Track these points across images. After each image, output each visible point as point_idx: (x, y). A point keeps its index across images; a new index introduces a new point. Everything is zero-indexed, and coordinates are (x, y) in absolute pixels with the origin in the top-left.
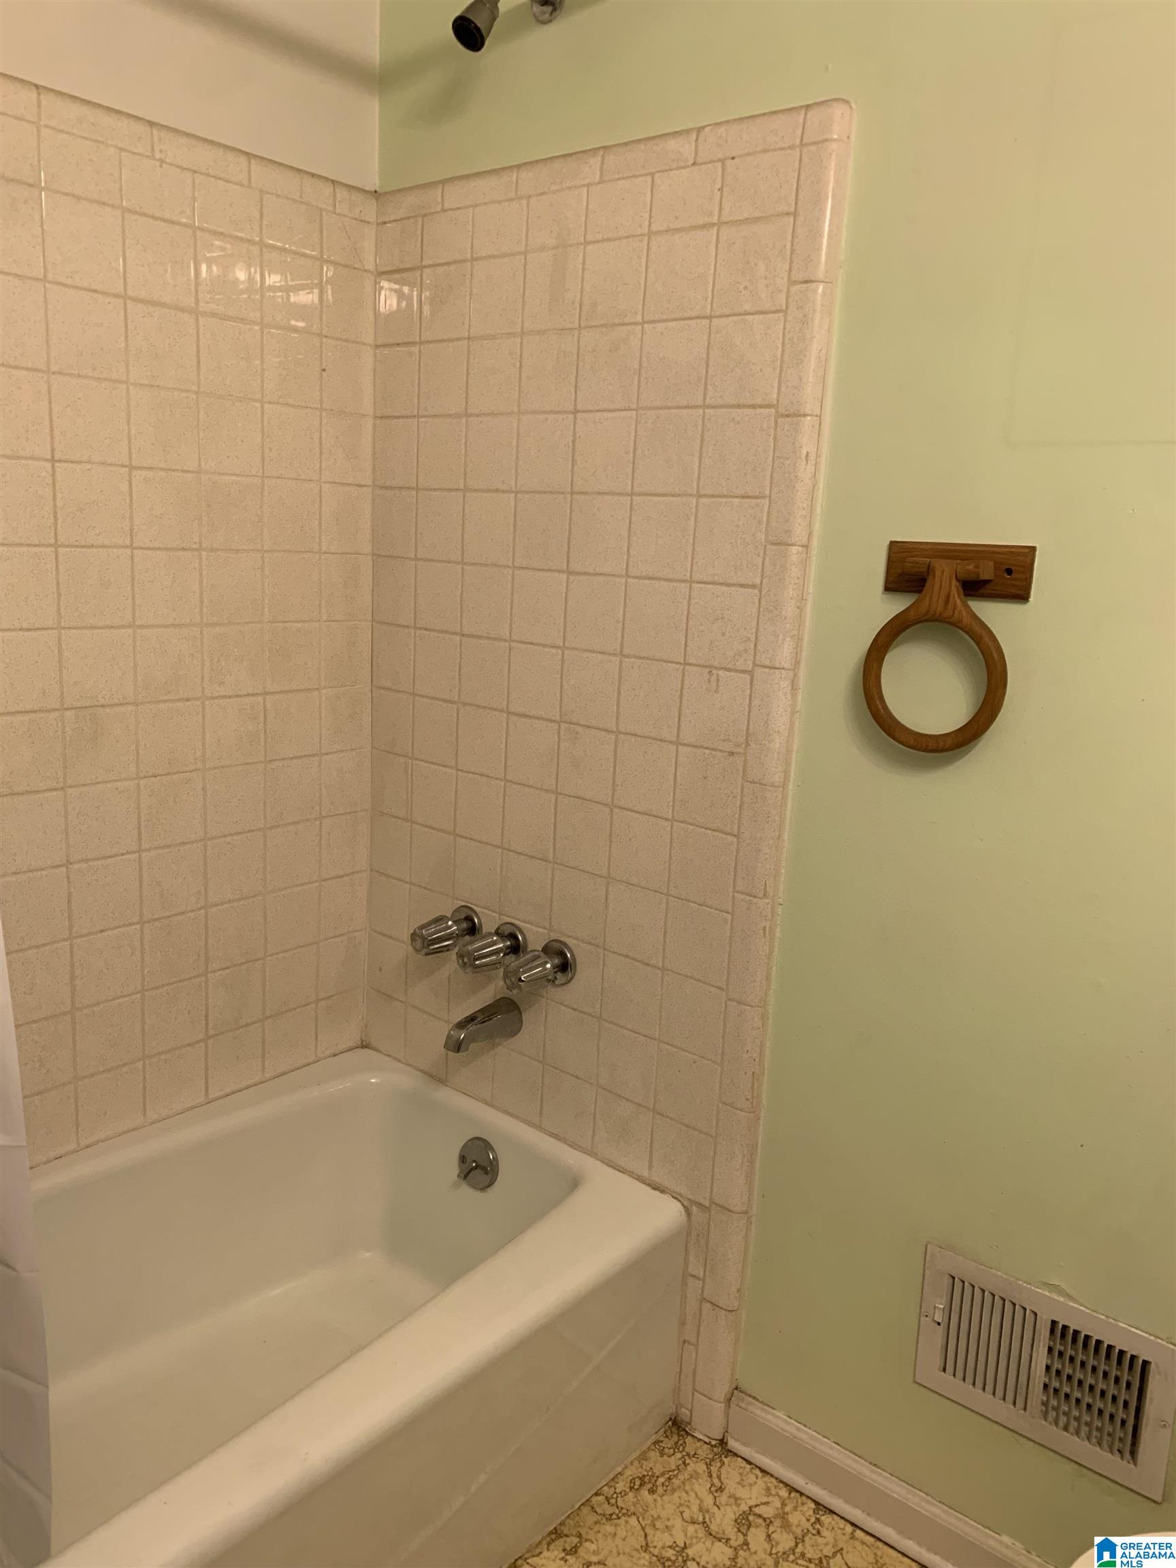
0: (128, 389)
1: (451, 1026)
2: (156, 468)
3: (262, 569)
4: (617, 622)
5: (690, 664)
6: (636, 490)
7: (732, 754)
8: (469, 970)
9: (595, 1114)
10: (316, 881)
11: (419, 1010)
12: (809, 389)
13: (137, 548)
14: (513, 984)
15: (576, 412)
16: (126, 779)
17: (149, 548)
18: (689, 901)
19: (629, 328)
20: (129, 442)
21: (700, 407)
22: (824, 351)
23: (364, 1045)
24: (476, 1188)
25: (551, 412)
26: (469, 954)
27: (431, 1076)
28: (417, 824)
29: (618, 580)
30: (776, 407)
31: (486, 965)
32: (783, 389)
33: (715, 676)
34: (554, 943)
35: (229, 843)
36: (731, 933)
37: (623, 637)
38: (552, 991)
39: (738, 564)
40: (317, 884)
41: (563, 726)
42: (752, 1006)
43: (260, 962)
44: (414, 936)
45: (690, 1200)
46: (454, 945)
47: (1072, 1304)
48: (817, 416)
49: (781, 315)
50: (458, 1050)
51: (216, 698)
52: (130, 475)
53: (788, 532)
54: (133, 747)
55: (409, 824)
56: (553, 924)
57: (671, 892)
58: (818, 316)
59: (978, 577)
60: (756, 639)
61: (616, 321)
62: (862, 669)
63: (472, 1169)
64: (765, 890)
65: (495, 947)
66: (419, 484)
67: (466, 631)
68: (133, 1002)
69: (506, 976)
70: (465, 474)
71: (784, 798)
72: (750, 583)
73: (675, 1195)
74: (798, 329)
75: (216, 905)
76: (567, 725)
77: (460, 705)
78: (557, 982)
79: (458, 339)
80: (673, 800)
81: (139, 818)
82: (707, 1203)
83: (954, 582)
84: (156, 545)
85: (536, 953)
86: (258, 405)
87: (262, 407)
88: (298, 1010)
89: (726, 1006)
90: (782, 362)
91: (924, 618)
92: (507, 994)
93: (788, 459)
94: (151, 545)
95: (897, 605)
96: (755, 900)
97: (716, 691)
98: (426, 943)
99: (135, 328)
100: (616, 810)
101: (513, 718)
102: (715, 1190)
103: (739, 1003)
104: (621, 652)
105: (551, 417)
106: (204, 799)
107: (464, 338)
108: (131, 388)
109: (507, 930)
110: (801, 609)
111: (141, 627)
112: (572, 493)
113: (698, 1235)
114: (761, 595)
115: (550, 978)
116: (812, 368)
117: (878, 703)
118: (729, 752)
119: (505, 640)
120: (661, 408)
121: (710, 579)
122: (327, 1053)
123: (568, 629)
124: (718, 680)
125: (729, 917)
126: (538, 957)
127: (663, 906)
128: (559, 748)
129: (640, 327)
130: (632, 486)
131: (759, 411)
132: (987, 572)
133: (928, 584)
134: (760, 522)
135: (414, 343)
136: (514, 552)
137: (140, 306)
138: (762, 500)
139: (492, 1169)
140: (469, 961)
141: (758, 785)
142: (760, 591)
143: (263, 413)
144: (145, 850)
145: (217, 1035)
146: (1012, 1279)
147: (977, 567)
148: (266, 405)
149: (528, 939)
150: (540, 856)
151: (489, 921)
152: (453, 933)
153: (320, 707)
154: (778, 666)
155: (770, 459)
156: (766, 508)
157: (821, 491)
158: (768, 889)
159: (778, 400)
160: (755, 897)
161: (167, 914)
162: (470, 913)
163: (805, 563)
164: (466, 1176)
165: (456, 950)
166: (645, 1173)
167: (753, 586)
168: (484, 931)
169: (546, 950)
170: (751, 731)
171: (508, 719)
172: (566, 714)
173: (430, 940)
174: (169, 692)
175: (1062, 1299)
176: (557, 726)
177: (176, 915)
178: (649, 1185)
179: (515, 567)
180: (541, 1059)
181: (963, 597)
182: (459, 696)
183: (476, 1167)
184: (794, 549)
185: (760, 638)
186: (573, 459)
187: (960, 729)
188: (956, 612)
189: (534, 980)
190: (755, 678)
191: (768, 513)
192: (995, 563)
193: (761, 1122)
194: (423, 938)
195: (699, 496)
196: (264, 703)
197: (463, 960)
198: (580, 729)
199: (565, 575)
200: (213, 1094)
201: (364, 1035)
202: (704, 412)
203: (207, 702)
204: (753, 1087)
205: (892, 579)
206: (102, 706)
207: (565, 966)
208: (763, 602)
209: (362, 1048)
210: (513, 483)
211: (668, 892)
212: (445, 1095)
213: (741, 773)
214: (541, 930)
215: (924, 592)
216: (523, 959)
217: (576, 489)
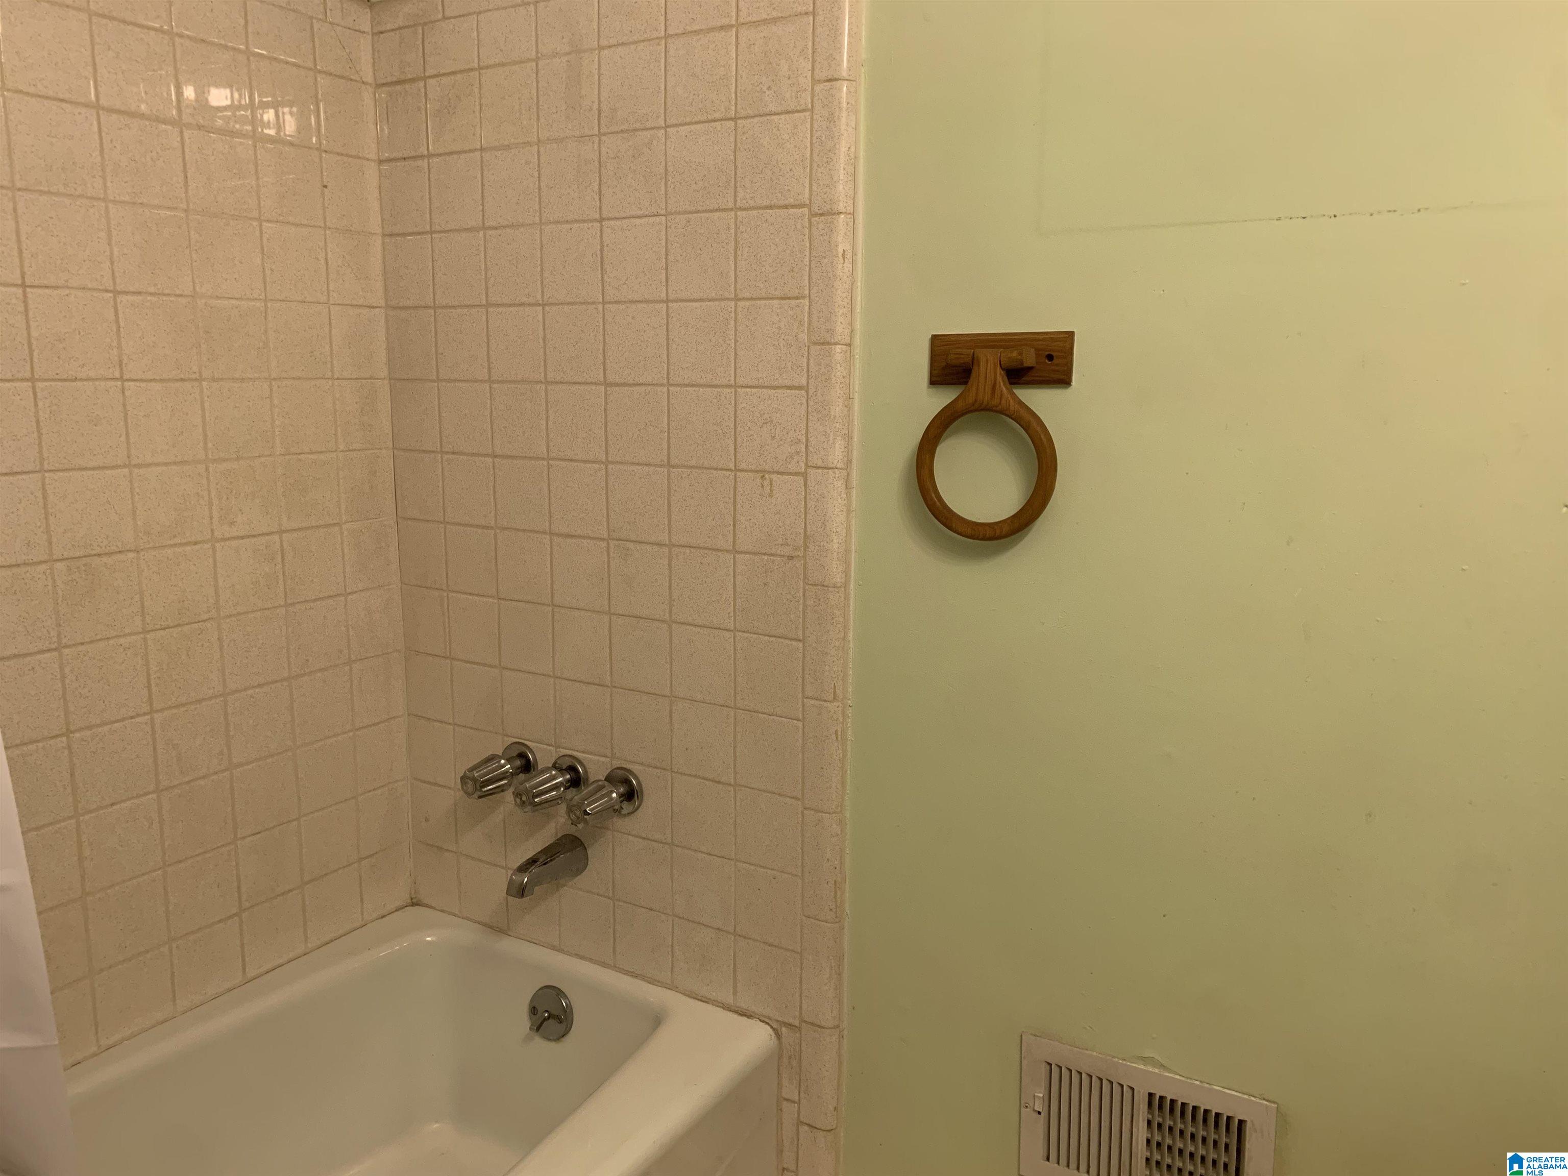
0: (107, 207)
1: (510, 872)
2: (146, 293)
3: (270, 397)
4: (661, 431)
5: (742, 470)
6: (672, 296)
7: (791, 558)
8: (528, 808)
9: (672, 946)
10: (349, 731)
11: (473, 858)
12: (841, 187)
13: (128, 380)
14: (578, 818)
15: (601, 220)
16: (130, 634)
17: (142, 380)
18: (757, 712)
19: (651, 132)
20: (112, 263)
21: (731, 209)
22: (853, 149)
23: (415, 903)
24: (549, 1040)
25: (576, 221)
26: (527, 791)
27: (491, 927)
28: (458, 660)
29: (659, 389)
30: (809, 206)
31: (547, 801)
32: (814, 188)
33: (768, 480)
34: (618, 771)
35: (252, 697)
36: (803, 741)
37: (669, 448)
38: (620, 823)
39: (783, 366)
40: (351, 734)
41: (612, 543)
42: (830, 813)
43: (295, 823)
44: (463, 778)
45: (778, 1021)
46: (509, 785)
47: (1167, 1074)
48: (850, 214)
49: (807, 114)
50: (522, 896)
51: (229, 539)
52: (115, 300)
53: (831, 331)
54: (137, 598)
55: (448, 661)
56: (615, 751)
57: (738, 705)
58: (844, 114)
59: (1022, 364)
60: (807, 440)
61: (638, 125)
62: (915, 464)
63: (545, 1019)
64: (835, 693)
65: (554, 782)
66: (437, 302)
67: (498, 451)
68: (154, 881)
69: (570, 810)
70: (487, 288)
71: (847, 598)
72: (797, 385)
73: (763, 1019)
74: (825, 127)
75: (241, 765)
76: (615, 542)
77: (498, 531)
78: (624, 812)
79: (471, 151)
80: (734, 611)
81: (149, 675)
82: (797, 1023)
83: (999, 370)
84: (149, 376)
85: (600, 783)
86: (255, 223)
87: (261, 226)
88: (340, 872)
89: (803, 816)
90: (812, 160)
91: (972, 408)
92: (572, 830)
93: (825, 257)
94: (143, 377)
95: (943, 398)
96: (825, 704)
97: (771, 495)
98: (478, 784)
99: (111, 141)
100: (674, 626)
101: (556, 539)
102: (804, 1006)
103: (817, 811)
104: (669, 462)
105: (576, 226)
106: (220, 650)
107: (476, 150)
108: (111, 206)
109: (566, 763)
110: (849, 407)
111: (136, 466)
112: (604, 303)
113: (790, 1057)
114: (808, 395)
115: (616, 807)
116: (842, 166)
117: (933, 495)
118: (788, 557)
119: (543, 459)
120: (691, 213)
121: (755, 383)
122: (375, 915)
123: (610, 442)
124: (771, 484)
125: (800, 724)
126: (603, 787)
127: (732, 720)
128: (609, 566)
129: (663, 131)
130: (667, 293)
131: (792, 211)
132: (1029, 359)
133: (974, 374)
134: (801, 323)
135: (422, 157)
136: (545, 366)
137: (114, 117)
138: (802, 301)
139: (566, 1018)
140: (526, 800)
141: (819, 587)
142: (807, 392)
143: (261, 233)
144: (157, 711)
145: (252, 906)
146: (1108, 1058)
147: (1021, 354)
148: (264, 224)
149: (589, 770)
150: (597, 681)
151: (544, 756)
152: (506, 771)
153: (342, 543)
154: (831, 465)
155: (807, 260)
156: (807, 308)
157: (859, 289)
158: (838, 691)
159: (810, 200)
160: (825, 701)
161: (187, 779)
162: (523, 749)
163: (850, 359)
164: (538, 1029)
165: (511, 790)
166: (730, 1000)
167: (800, 388)
168: (540, 767)
169: (609, 779)
170: (808, 533)
171: (551, 540)
172: (614, 531)
173: (482, 782)
174: (175, 536)
175: (1157, 1071)
176: (605, 544)
177: (197, 779)
178: (736, 1012)
179: (547, 383)
180: (611, 895)
181: (1009, 386)
182: (496, 521)
183: (549, 1017)
184: (838, 348)
185: (811, 439)
186: (602, 268)
187: (1014, 516)
188: (1003, 401)
189: (599, 813)
190: (809, 479)
191: (809, 313)
192: (1037, 350)
193: (846, 931)
194: (475, 780)
195: (737, 299)
196: (281, 541)
197: (521, 799)
198: (630, 545)
199: (603, 387)
200: (251, 973)
201: (413, 893)
202: (736, 215)
203: (218, 545)
204: (835, 897)
205: (936, 372)
206: (99, 555)
207: (631, 794)
208: (811, 403)
209: (412, 906)
210: (539, 297)
211: (735, 704)
212: (508, 945)
213: (802, 577)
214: (602, 759)
215: (969, 383)
216: (585, 791)
217: (608, 298)
